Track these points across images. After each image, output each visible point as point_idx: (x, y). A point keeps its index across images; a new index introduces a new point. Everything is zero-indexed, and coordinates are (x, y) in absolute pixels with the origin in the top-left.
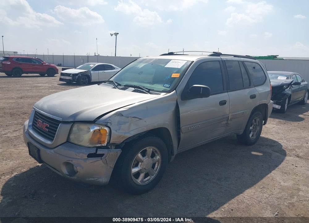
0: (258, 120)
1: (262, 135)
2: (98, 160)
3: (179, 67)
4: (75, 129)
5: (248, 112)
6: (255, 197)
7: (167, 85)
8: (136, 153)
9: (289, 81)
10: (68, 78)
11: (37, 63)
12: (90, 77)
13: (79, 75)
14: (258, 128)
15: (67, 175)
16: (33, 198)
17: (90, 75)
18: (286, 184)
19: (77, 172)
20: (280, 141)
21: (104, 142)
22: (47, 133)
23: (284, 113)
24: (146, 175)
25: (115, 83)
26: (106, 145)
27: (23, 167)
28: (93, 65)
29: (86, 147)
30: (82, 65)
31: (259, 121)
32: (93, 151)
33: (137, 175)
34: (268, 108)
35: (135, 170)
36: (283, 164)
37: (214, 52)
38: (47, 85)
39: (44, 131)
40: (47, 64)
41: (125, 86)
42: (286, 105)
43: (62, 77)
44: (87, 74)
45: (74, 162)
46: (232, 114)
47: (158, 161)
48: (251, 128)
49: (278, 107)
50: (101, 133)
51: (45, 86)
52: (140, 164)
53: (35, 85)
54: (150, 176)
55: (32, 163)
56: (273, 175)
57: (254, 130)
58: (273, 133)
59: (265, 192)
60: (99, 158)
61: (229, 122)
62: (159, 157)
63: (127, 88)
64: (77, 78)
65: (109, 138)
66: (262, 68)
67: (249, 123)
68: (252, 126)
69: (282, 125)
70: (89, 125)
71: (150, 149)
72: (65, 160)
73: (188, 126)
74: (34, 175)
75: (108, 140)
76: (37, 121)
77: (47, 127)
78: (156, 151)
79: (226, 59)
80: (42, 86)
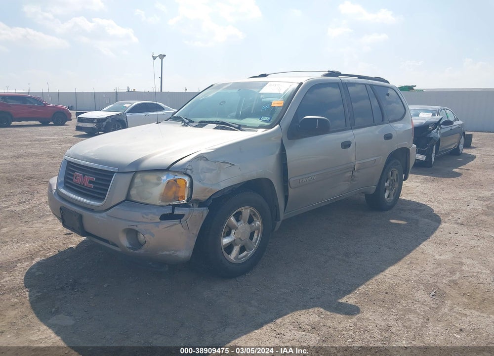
0: (396, 172)
1: (402, 197)
2: (175, 224)
3: (282, 92)
4: (137, 180)
5: (382, 160)
6: (400, 274)
7: (266, 118)
8: (228, 216)
9: (437, 118)
10: (89, 125)
11: (36, 104)
12: (125, 123)
13: (107, 120)
14: (397, 185)
15: (129, 248)
16: (73, 289)
17: (125, 120)
18: (442, 257)
19: (145, 242)
20: (427, 203)
21: (182, 197)
22: (93, 190)
23: (431, 167)
24: (242, 249)
25: (184, 119)
26: (185, 202)
27: (48, 250)
28: (129, 104)
29: (157, 206)
30: (112, 105)
31: (397, 174)
32: (168, 211)
33: (229, 248)
34: (409, 155)
35: (226, 241)
36: (437, 233)
37: (329, 71)
38: (56, 138)
39: (86, 188)
40: (52, 105)
41: (199, 122)
42: (433, 155)
43: (81, 124)
44: (120, 118)
45: (140, 228)
46: (358, 162)
47: (258, 229)
48: (386, 184)
49: (421, 157)
50: (178, 185)
51: (54, 139)
52: (233, 232)
53: (37, 137)
54: (247, 251)
55: (60, 244)
56: (423, 247)
57: (391, 187)
58: (418, 194)
59: (413, 268)
60: (176, 222)
61: (356, 174)
62: (259, 223)
63: (205, 125)
64: (104, 125)
65: (190, 191)
66: (398, 95)
67: (383, 177)
68: (388, 182)
69: (430, 183)
70: (159, 174)
71: (246, 210)
72: (126, 225)
73: (300, 178)
74: (68, 260)
75: (188, 194)
76: (73, 176)
77: (91, 182)
78: (254, 214)
79: (348, 81)
80: (48, 140)
